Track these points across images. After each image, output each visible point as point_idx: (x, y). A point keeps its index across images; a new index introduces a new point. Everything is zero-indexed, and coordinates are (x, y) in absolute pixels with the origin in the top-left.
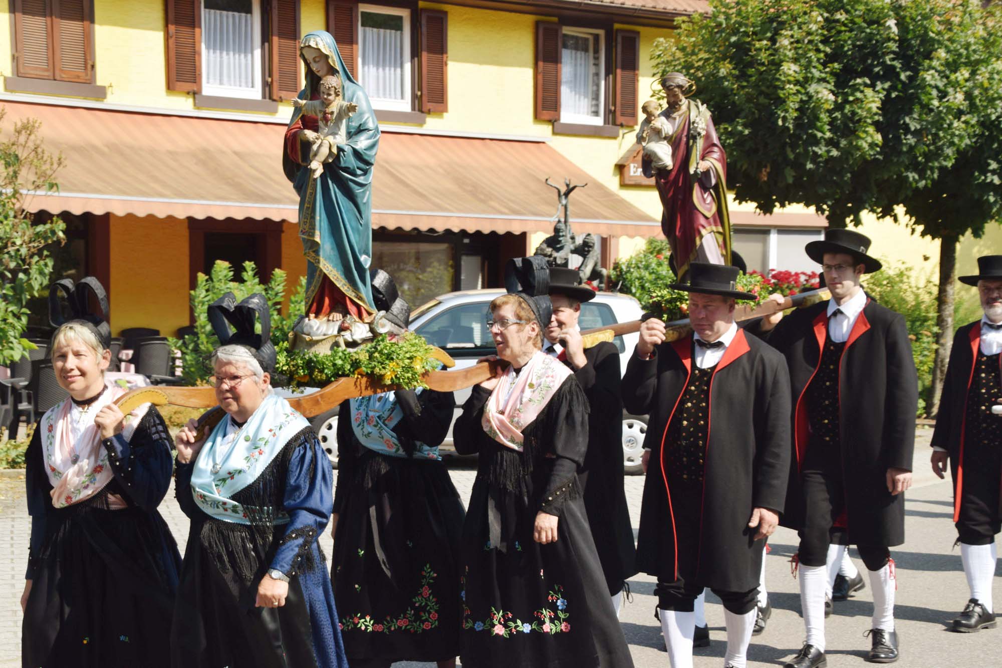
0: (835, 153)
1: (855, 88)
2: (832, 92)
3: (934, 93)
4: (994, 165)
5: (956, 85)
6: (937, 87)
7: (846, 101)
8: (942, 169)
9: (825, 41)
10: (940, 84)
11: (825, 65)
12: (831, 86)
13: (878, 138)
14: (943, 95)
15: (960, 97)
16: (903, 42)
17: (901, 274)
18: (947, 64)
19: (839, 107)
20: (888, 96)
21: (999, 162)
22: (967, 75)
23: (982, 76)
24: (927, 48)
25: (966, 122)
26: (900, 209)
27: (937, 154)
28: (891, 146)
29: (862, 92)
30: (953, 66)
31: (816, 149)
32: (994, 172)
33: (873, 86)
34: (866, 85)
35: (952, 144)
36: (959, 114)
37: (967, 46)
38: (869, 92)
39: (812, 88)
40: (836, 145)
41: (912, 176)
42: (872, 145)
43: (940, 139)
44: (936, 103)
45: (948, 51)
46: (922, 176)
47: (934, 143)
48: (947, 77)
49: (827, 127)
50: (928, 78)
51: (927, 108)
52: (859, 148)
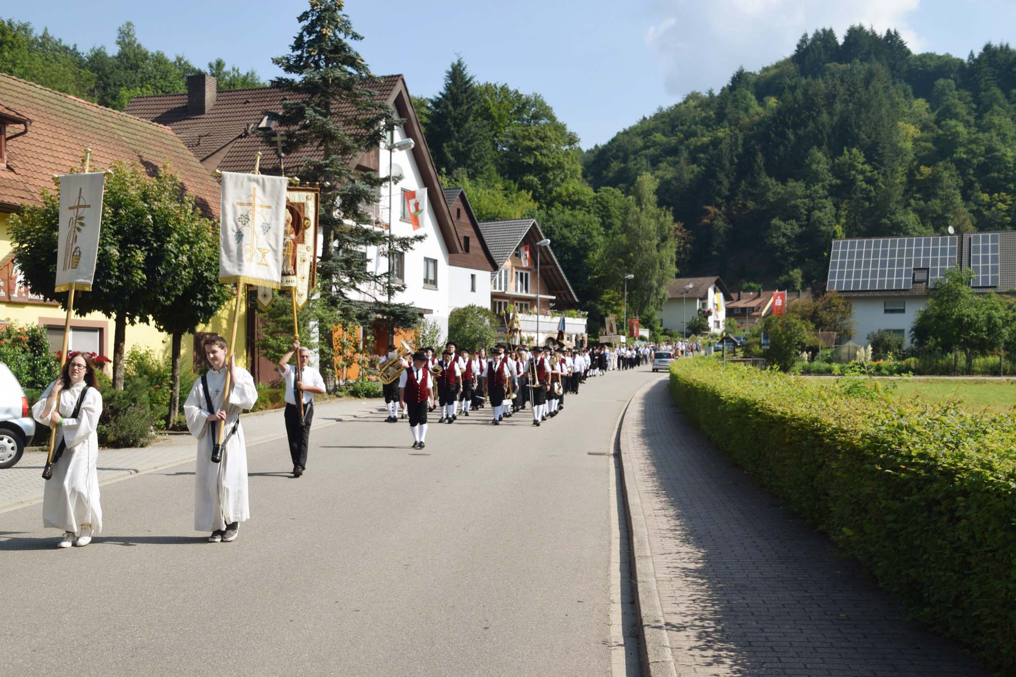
0: (120, 284)
1: (131, 249)
2: (118, 251)
3: (173, 255)
4: (199, 296)
5: (183, 252)
6: (173, 252)
7: (126, 256)
8: (177, 296)
9: (113, 223)
10: (175, 252)
11: (114, 235)
12: (118, 247)
13: (145, 276)
14: (176, 257)
15: (185, 258)
16: (155, 228)
17: (147, 353)
18: (178, 241)
19: (122, 259)
20: (149, 254)
21: (202, 295)
22: (188, 248)
23: (196, 249)
24: (168, 231)
25: (188, 272)
26: (150, 317)
27: (174, 288)
28: (151, 282)
29: (135, 252)
30: (181, 242)
31: (109, 281)
32: (200, 300)
33: (140, 249)
34: (137, 248)
35: (181, 283)
36: (185, 267)
37: (187, 234)
38: (139, 252)
39: (107, 248)
40: (122, 280)
41: (162, 298)
42: (142, 280)
43: (176, 280)
44: (174, 260)
45: (179, 235)
46: (168, 299)
47: (172, 282)
48: (179, 249)
49: (116, 270)
50: (170, 247)
51: (169, 263)
52: (135, 282)
